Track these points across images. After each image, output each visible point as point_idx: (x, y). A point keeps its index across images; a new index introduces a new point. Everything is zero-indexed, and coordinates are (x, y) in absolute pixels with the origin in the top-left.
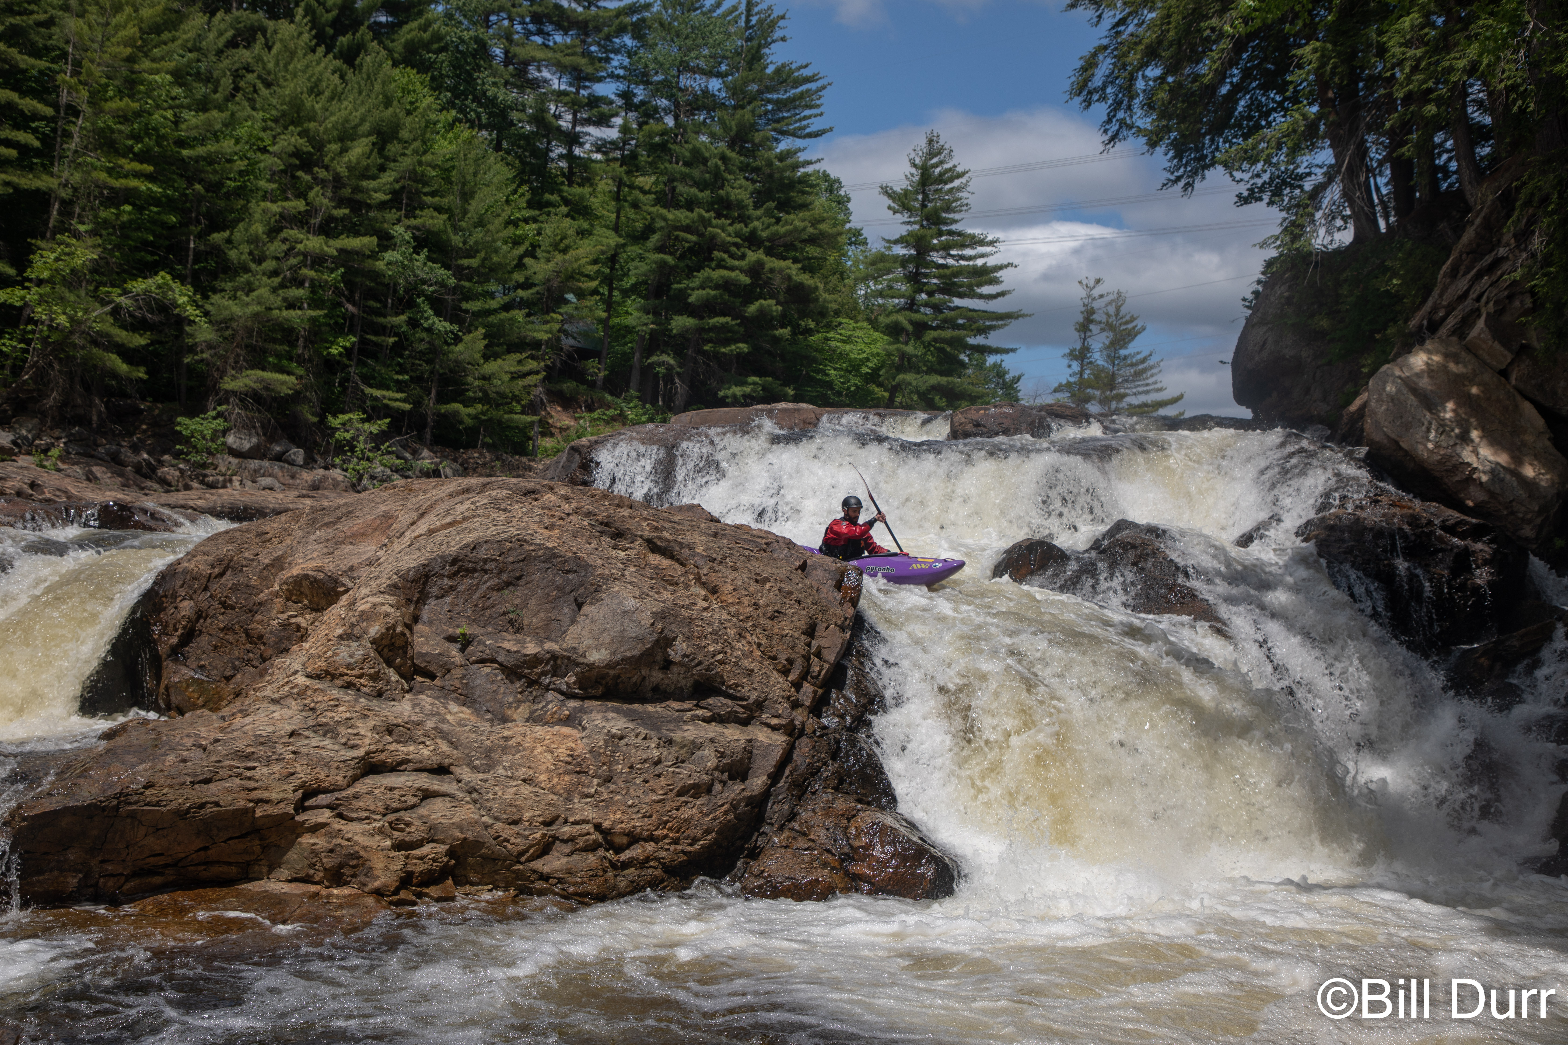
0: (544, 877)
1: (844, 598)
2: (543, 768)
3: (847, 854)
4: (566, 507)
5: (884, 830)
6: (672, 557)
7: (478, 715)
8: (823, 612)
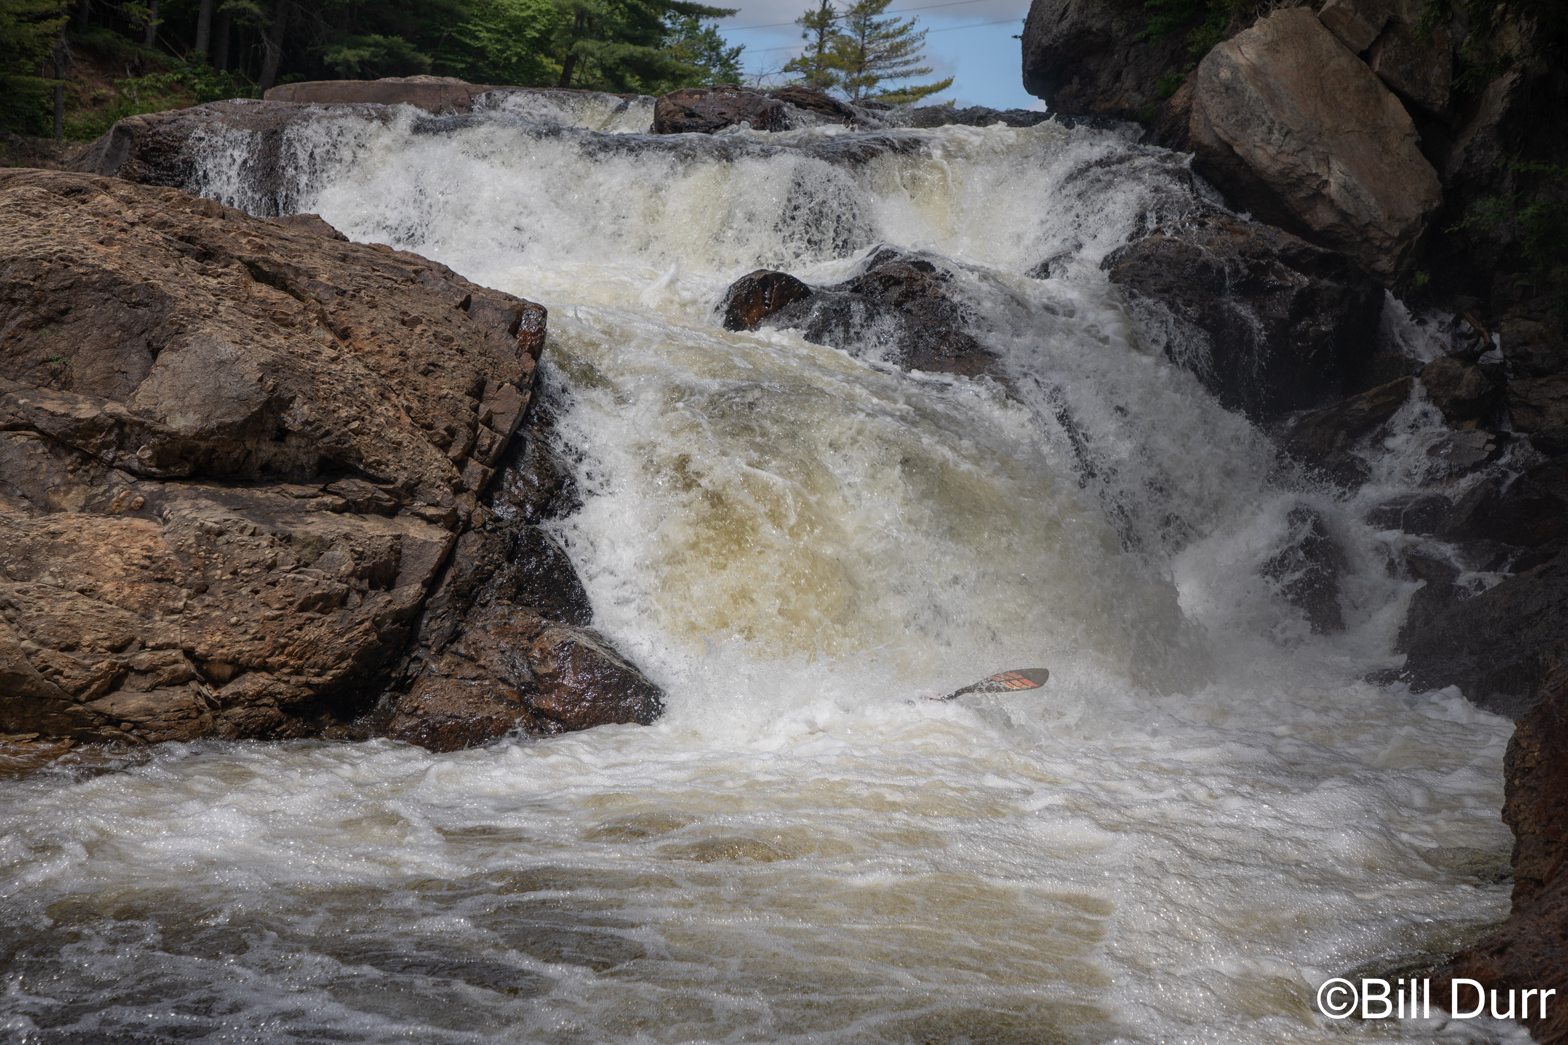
0: (114, 721)
1: (521, 347)
2: (109, 574)
3: (529, 684)
4: (129, 215)
5: (577, 652)
6: (284, 287)
7: (10, 503)
8: (494, 365)
